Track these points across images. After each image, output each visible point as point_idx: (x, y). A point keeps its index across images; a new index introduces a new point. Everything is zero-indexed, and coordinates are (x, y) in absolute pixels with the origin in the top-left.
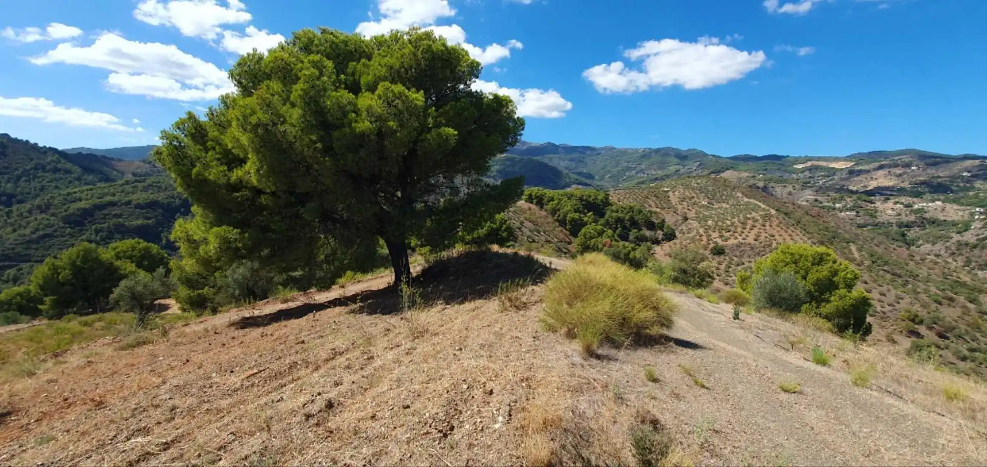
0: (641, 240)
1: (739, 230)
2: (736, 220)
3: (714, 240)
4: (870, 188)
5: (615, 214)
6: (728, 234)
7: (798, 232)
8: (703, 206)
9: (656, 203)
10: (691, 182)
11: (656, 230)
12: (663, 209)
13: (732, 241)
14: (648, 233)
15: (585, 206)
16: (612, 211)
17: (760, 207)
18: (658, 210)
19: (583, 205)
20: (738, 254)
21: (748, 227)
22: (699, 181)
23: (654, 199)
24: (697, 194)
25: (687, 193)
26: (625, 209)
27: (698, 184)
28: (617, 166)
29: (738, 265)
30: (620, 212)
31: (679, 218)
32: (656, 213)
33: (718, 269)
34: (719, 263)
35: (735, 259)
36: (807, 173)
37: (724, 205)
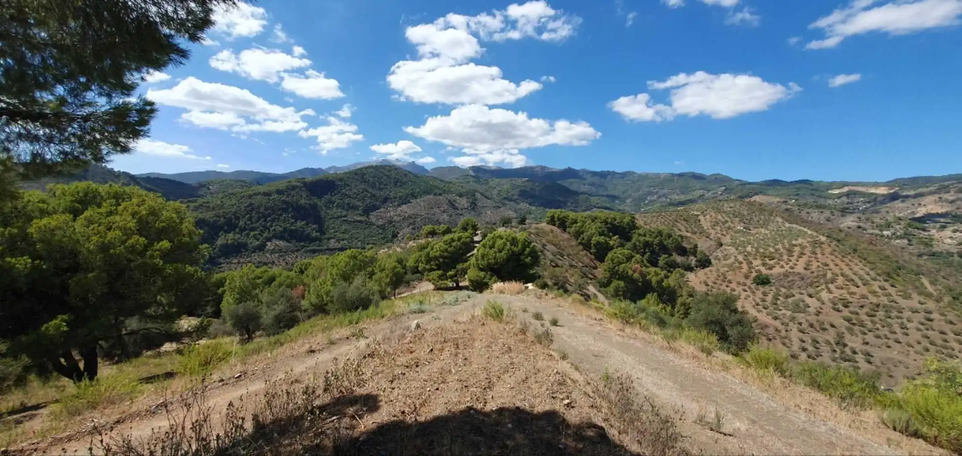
0: (671, 266)
1: (785, 257)
2: (780, 246)
3: (757, 268)
5: (643, 238)
6: (772, 262)
7: (857, 261)
8: (739, 231)
9: (686, 228)
10: (723, 206)
11: (688, 256)
12: (695, 233)
13: (777, 270)
14: (679, 259)
15: (610, 229)
16: (640, 235)
17: (806, 233)
18: (689, 235)
20: (786, 284)
21: (796, 254)
22: (732, 205)
23: (684, 223)
24: (731, 218)
25: (720, 217)
26: (653, 233)
27: (730, 208)
28: (638, 191)
29: (787, 297)
30: (648, 236)
31: (712, 243)
32: (686, 237)
33: (764, 300)
34: (765, 294)
35: (784, 290)
37: (763, 231)
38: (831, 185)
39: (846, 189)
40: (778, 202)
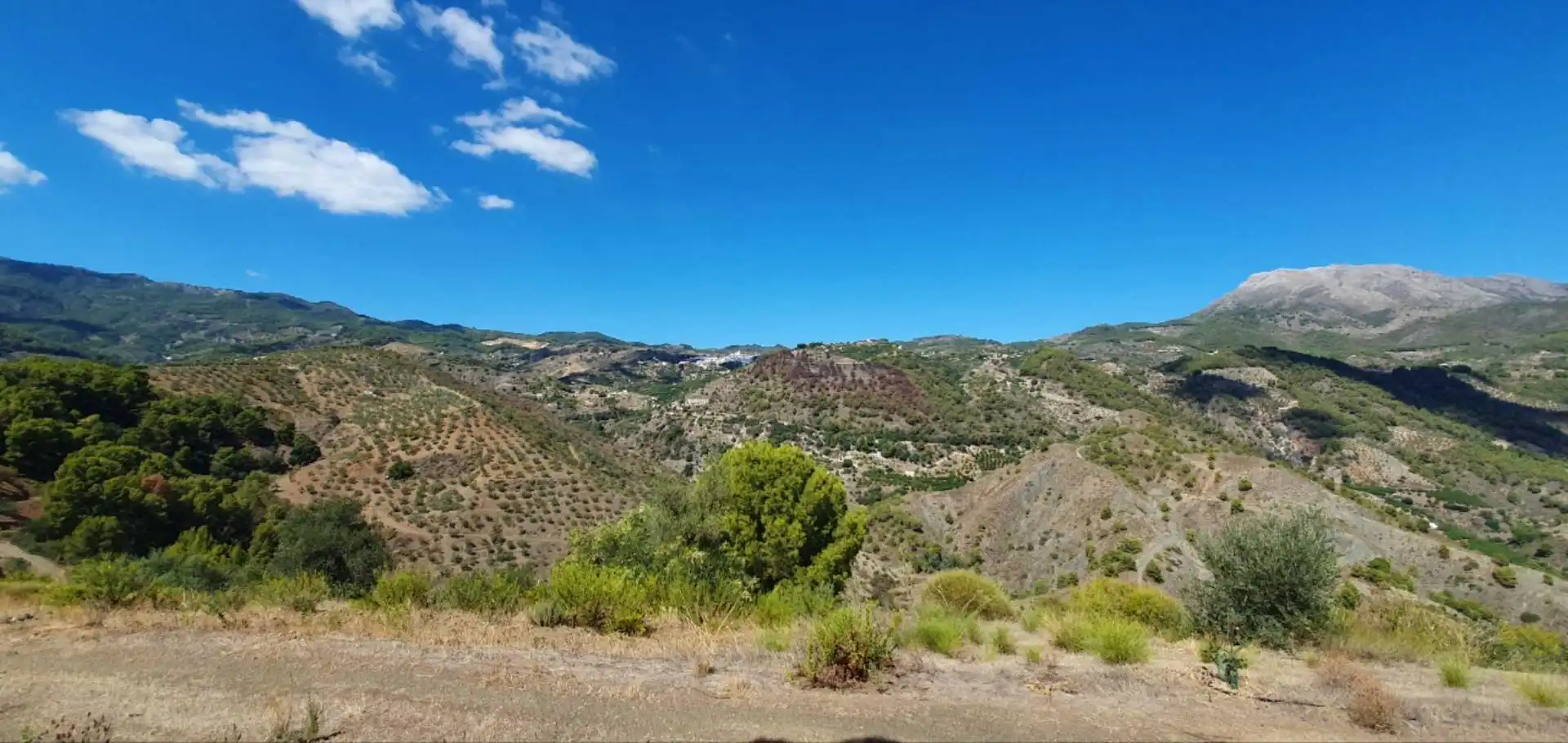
0: (240, 468)
1: (433, 434)
2: (425, 418)
3: (394, 454)
4: (564, 375)
5: (172, 417)
6: (415, 443)
7: (512, 432)
8: (366, 398)
9: (271, 394)
10: (340, 356)
11: (277, 446)
12: (288, 403)
13: (423, 453)
14: (257, 453)
15: (69, 403)
16: (161, 411)
17: (458, 397)
18: (277, 406)
19: (63, 398)
20: (434, 472)
21: (446, 428)
22: (355, 356)
23: (267, 385)
24: (353, 377)
25: (333, 375)
26: (197, 405)
27: (353, 360)
28: (157, 319)
29: (436, 491)
30: (183, 412)
31: (322, 419)
32: (271, 411)
33: (405, 502)
34: (406, 492)
35: (431, 482)
36: (499, 353)
37: (402, 396)
38: (485, 335)
39: (500, 341)
40: (423, 354)
